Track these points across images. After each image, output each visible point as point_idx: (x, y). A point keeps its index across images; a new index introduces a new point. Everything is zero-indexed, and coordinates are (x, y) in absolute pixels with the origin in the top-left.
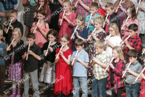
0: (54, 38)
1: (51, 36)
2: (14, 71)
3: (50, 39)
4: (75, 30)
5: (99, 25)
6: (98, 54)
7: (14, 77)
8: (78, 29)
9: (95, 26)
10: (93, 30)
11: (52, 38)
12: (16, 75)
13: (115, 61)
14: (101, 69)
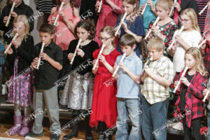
0: (87, 34)
1: (81, 29)
2: (18, 88)
3: (80, 35)
4: (123, 20)
5: (164, 11)
6: (153, 61)
7: (18, 98)
8: (128, 19)
9: (158, 13)
10: (155, 20)
11: (83, 33)
12: (22, 95)
13: (190, 73)
14: (156, 87)
